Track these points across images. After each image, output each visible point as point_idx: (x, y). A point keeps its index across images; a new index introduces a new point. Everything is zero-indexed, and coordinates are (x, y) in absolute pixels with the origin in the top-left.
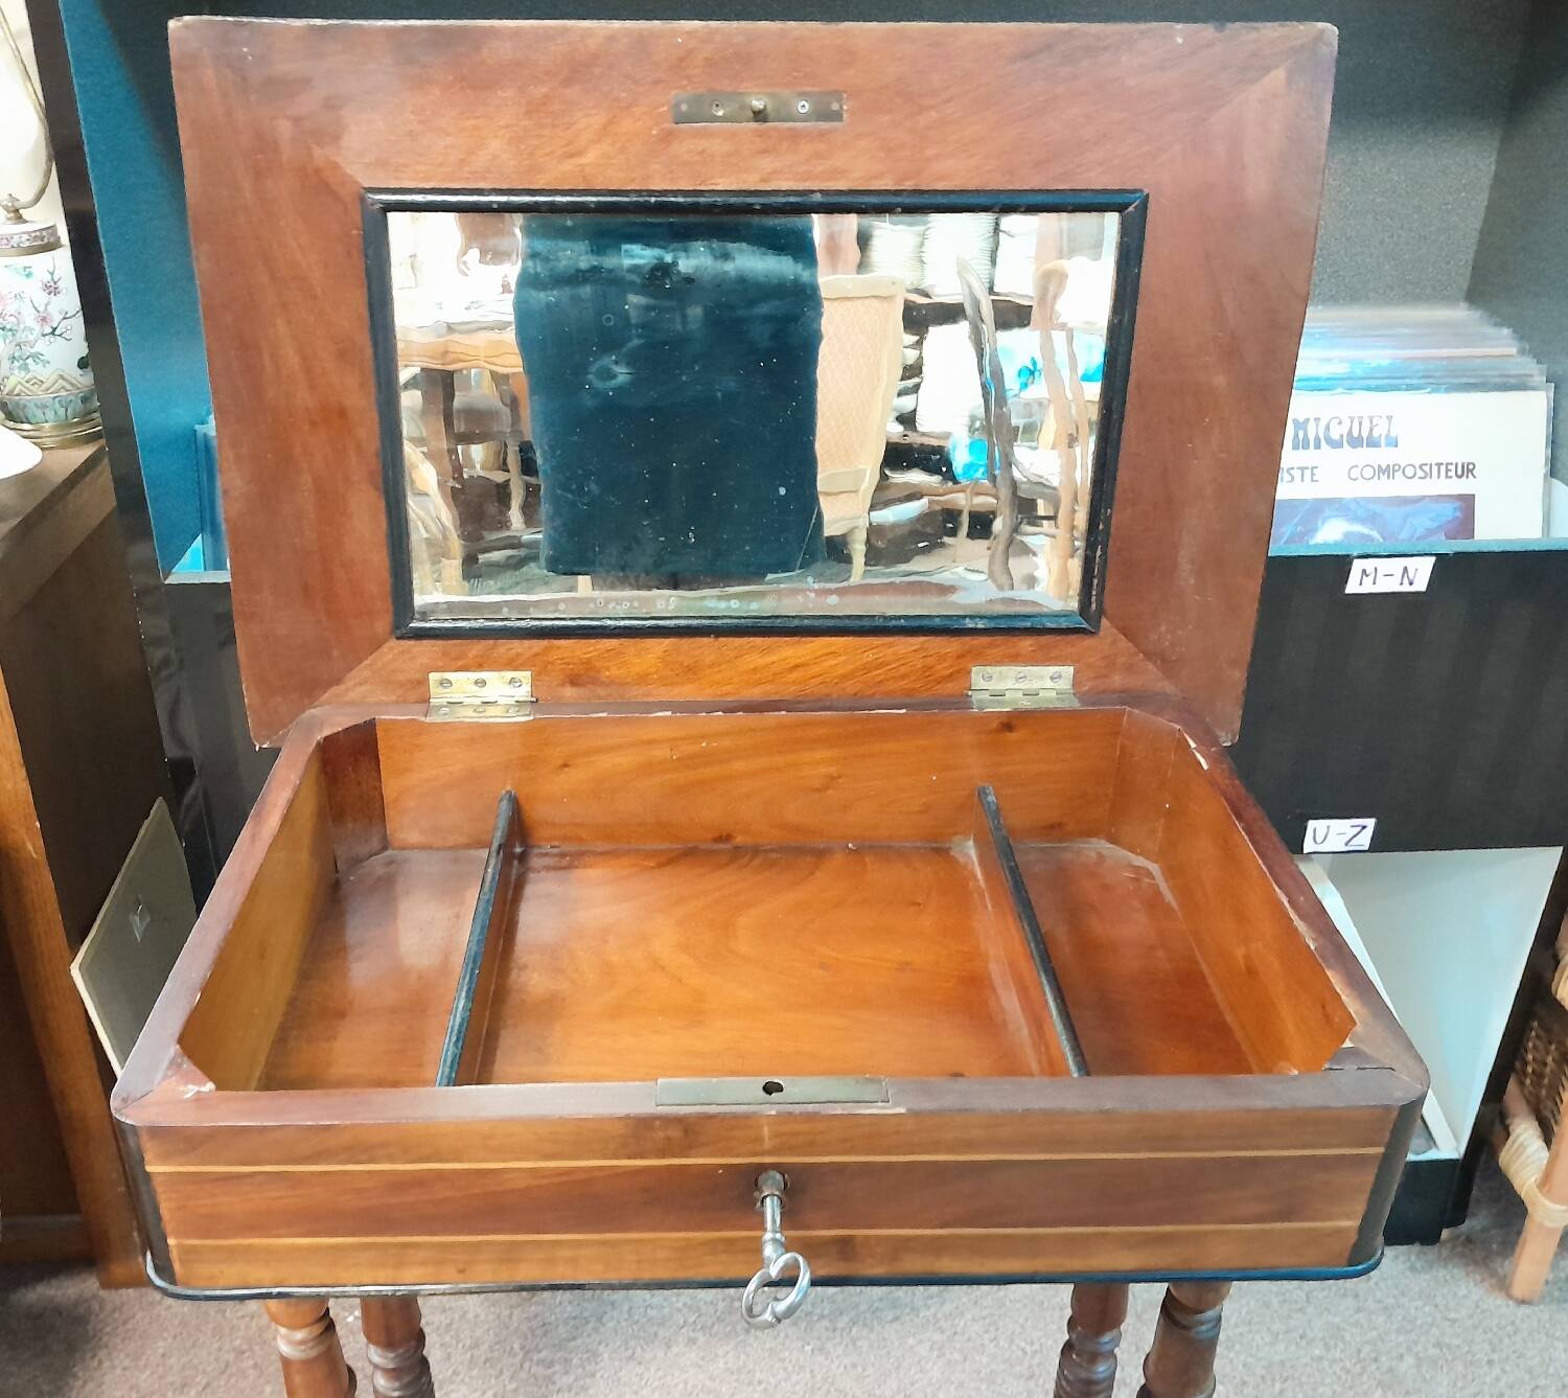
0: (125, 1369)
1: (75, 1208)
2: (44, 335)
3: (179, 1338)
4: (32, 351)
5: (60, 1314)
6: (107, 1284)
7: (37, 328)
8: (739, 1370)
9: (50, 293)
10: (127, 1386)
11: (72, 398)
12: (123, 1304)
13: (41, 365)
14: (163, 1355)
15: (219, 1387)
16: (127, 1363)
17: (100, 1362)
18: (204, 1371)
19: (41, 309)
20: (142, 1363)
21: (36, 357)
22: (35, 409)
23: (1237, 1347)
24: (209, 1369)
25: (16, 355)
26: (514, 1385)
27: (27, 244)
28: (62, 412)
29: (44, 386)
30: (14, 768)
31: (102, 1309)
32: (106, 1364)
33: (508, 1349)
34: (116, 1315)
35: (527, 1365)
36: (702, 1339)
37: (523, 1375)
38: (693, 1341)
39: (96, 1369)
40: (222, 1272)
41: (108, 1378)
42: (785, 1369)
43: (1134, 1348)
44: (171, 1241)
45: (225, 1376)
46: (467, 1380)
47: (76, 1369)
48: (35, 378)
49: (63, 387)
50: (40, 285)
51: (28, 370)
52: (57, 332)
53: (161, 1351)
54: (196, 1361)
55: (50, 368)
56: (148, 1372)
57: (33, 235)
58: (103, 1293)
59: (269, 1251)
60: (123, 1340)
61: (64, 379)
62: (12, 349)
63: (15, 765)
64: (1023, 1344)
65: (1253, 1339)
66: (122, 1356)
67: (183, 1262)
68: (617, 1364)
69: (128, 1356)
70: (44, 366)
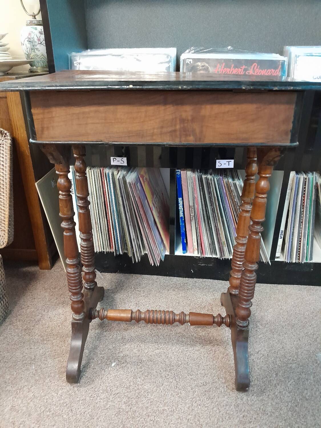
0: (42, 284)
1: (35, 249)
2: (39, 44)
3: (55, 279)
4: (36, 47)
5: (30, 273)
6: (41, 269)
7: (37, 41)
8: (185, 297)
9: (41, 34)
10: (42, 287)
11: (45, 61)
12: (44, 272)
13: (38, 51)
14: (52, 282)
15: (63, 289)
16: (43, 283)
17: (37, 282)
18: (60, 286)
19: (38, 37)
20: (46, 283)
21: (37, 49)
22: (36, 63)
23: (312, 305)
24: (61, 285)
25: (33, 48)
26: (131, 294)
27: (36, 23)
28: (42, 64)
29: (39, 57)
30: (24, 131)
31: (39, 273)
32: (38, 283)
33: (131, 287)
34: (42, 274)
35: (134, 291)
36: (176, 290)
37: (133, 293)
38: (174, 290)
39: (36, 283)
41: (38, 285)
42: (196, 298)
43: (285, 303)
45: (65, 287)
46: (120, 292)
47: (31, 283)
48: (37, 54)
49: (43, 58)
50: (39, 32)
51: (35, 52)
52: (42, 43)
53: (51, 281)
54: (58, 284)
55: (40, 52)
56: (47, 285)
57: (38, 21)
58: (41, 270)
60: (43, 279)
61: (43, 56)
62: (32, 46)
63: (24, 130)
64: (256, 299)
65: (316, 304)
66: (42, 282)
68: (155, 293)
69: (43, 282)
70: (39, 51)
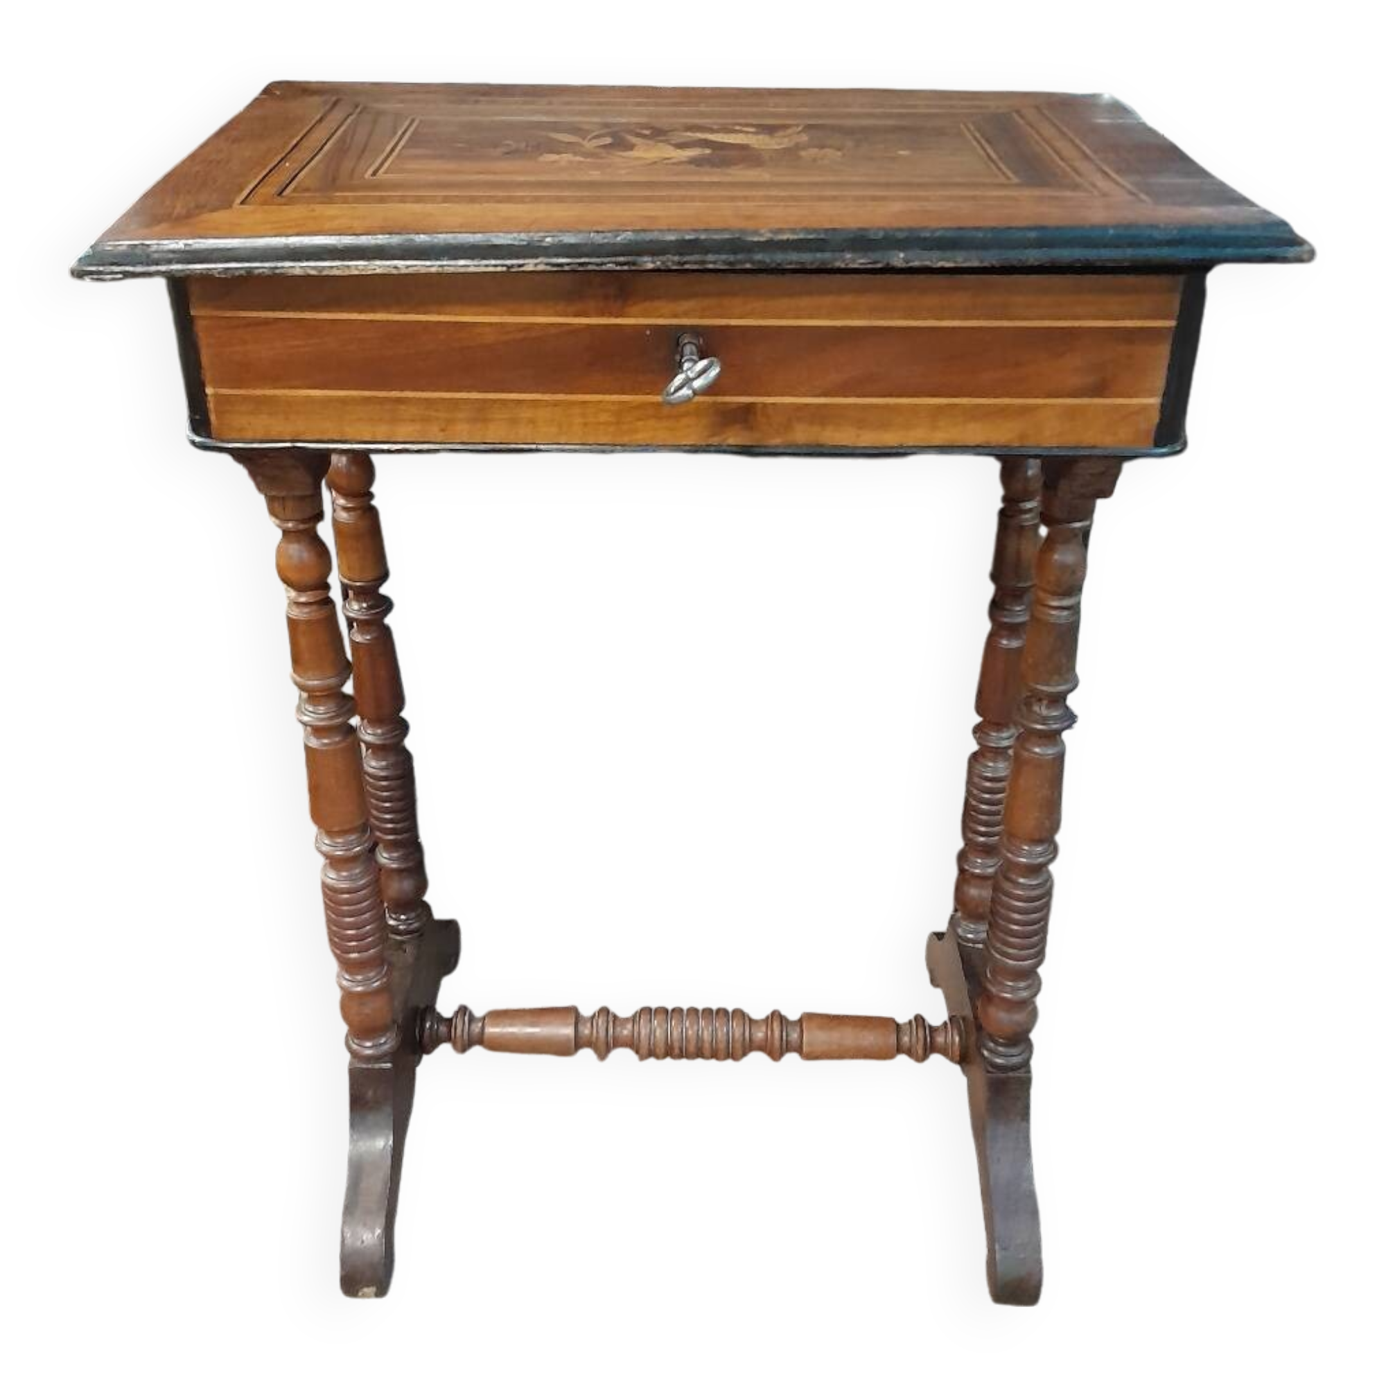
40: (250, 424)
44: (209, 391)
59: (289, 403)
67: (218, 413)
